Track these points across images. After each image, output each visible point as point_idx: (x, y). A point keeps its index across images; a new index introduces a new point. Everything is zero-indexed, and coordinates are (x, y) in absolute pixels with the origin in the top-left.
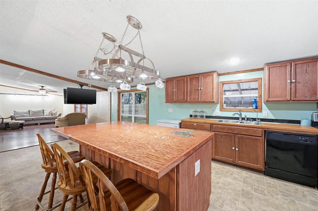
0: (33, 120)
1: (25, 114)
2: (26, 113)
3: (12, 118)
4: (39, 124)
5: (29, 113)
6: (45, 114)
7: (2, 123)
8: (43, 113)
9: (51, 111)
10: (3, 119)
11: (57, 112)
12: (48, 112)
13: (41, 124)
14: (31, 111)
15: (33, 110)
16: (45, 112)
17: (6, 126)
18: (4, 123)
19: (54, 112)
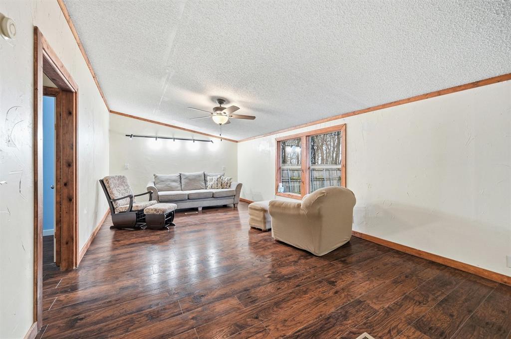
0: (189, 198)
1: (174, 184)
2: (174, 181)
3: (151, 193)
4: (200, 209)
5: (179, 180)
6: (209, 184)
7: (131, 211)
8: (205, 181)
9: (220, 178)
10: (131, 197)
11: (231, 179)
12: (215, 178)
13: (206, 209)
14: (184, 175)
15: (187, 174)
16: (208, 178)
17: (138, 217)
18: (133, 209)
19: (225, 179)
